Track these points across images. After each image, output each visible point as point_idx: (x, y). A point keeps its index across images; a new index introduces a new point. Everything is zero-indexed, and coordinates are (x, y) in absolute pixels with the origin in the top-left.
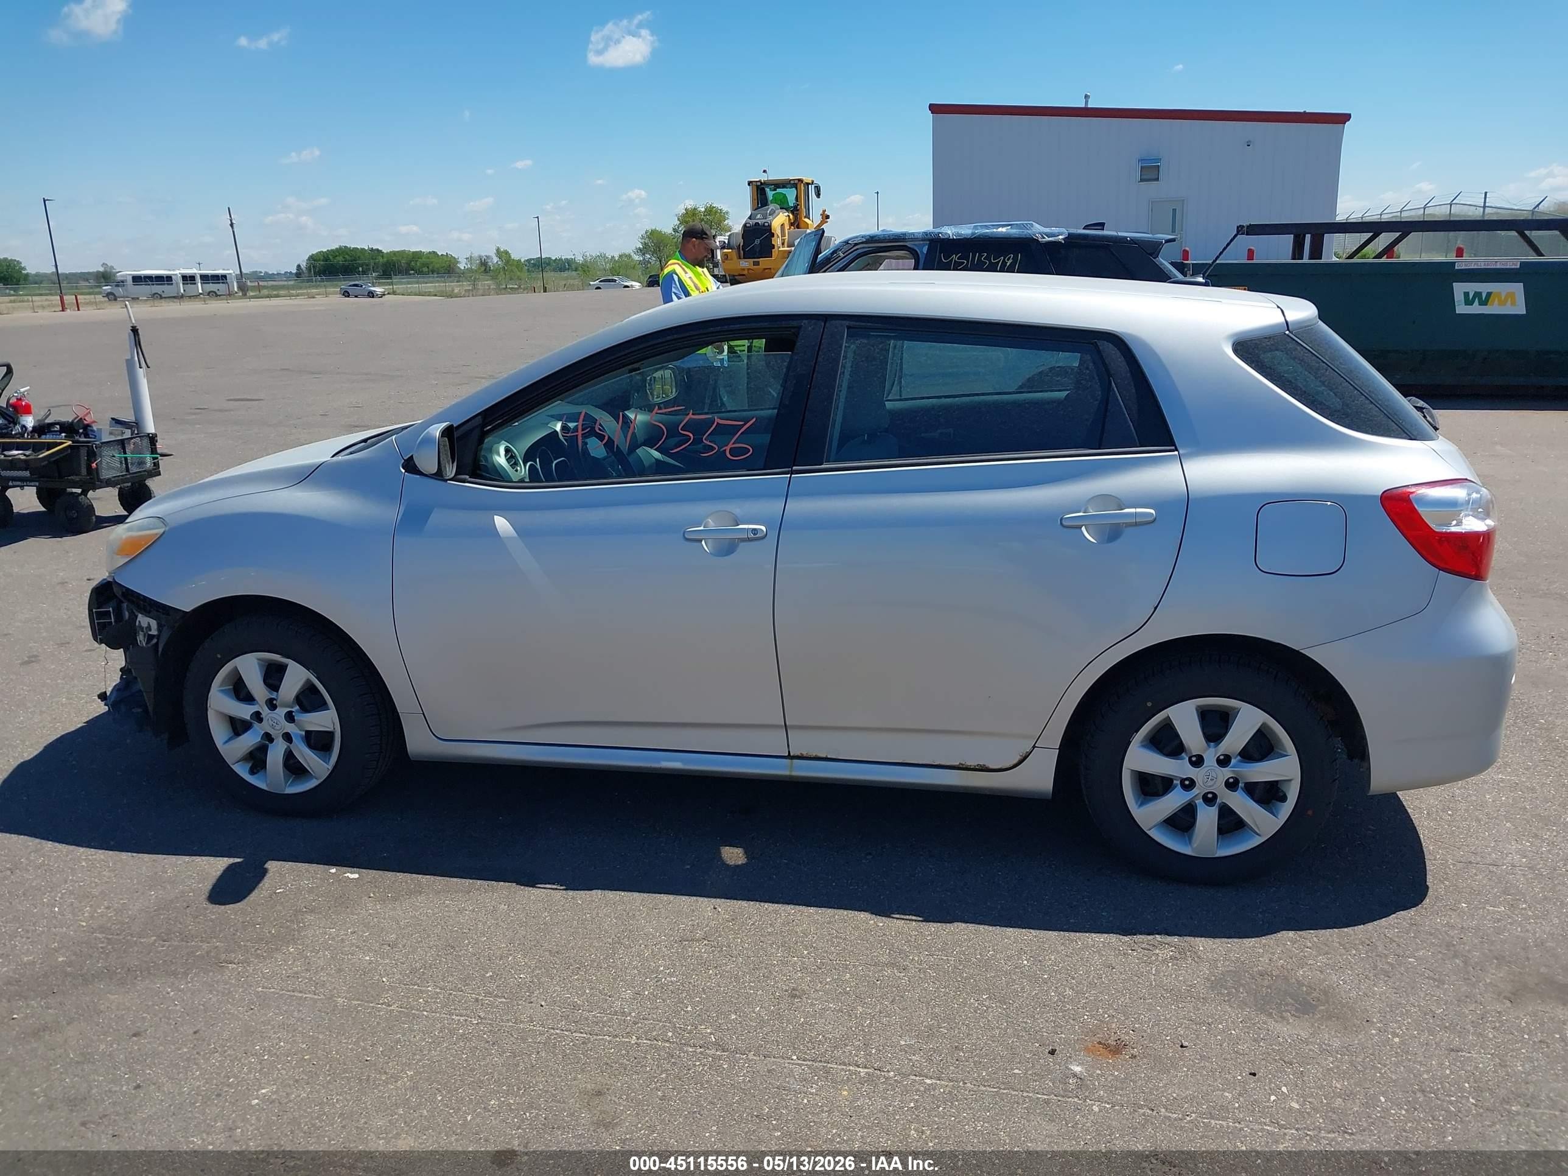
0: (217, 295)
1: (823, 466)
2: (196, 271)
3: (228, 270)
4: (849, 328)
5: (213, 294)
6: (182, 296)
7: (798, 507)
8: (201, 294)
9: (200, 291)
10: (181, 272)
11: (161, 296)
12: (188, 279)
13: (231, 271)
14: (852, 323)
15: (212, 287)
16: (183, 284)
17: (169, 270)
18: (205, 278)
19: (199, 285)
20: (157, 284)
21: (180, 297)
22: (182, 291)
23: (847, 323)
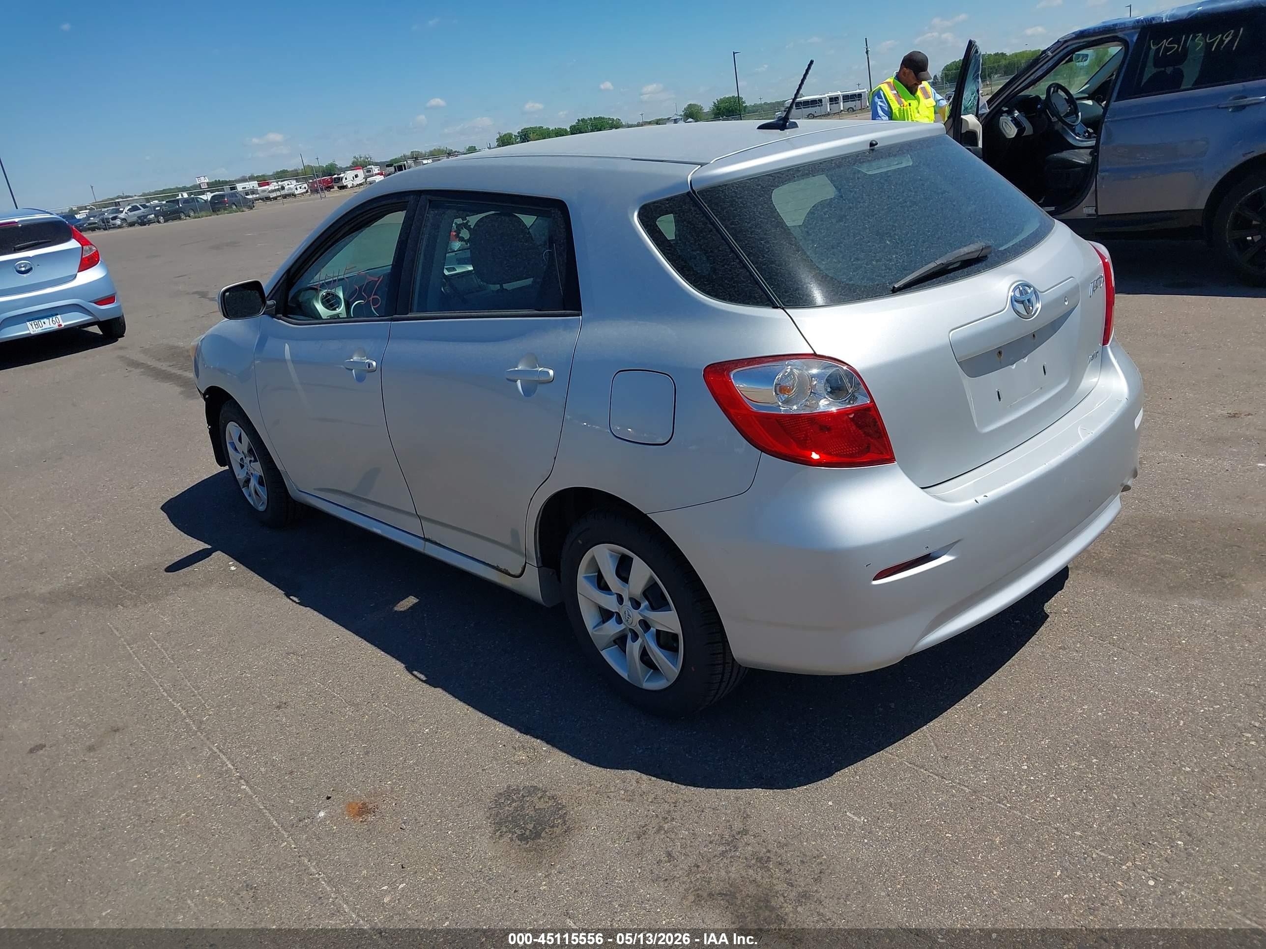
0: (854, 111)
1: (408, 315)
2: (840, 93)
3: (863, 89)
4: (430, 201)
5: (851, 110)
6: (829, 114)
7: (396, 347)
8: (842, 111)
9: (842, 109)
10: (829, 95)
11: (813, 115)
12: (834, 100)
13: (865, 90)
14: (434, 198)
15: (850, 104)
16: (830, 104)
17: (821, 95)
18: (847, 98)
19: (842, 103)
20: (811, 107)
21: (827, 115)
22: (829, 110)
23: (429, 197)
